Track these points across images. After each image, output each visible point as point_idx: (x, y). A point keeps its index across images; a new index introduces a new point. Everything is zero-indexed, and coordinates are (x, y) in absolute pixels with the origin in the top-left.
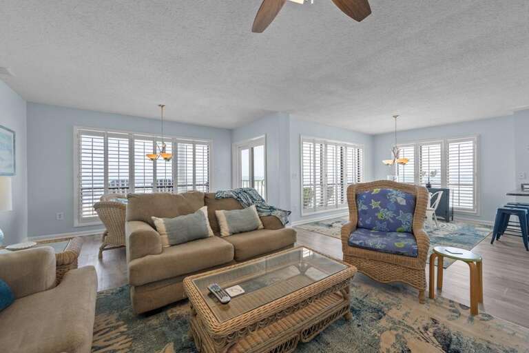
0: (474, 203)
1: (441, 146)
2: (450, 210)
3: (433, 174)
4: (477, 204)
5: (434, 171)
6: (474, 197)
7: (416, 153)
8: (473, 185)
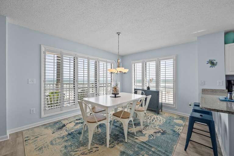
0: (174, 100)
1: (156, 62)
2: (160, 104)
3: (151, 81)
4: (176, 101)
5: (151, 78)
6: (174, 96)
7: (143, 67)
8: (173, 88)
